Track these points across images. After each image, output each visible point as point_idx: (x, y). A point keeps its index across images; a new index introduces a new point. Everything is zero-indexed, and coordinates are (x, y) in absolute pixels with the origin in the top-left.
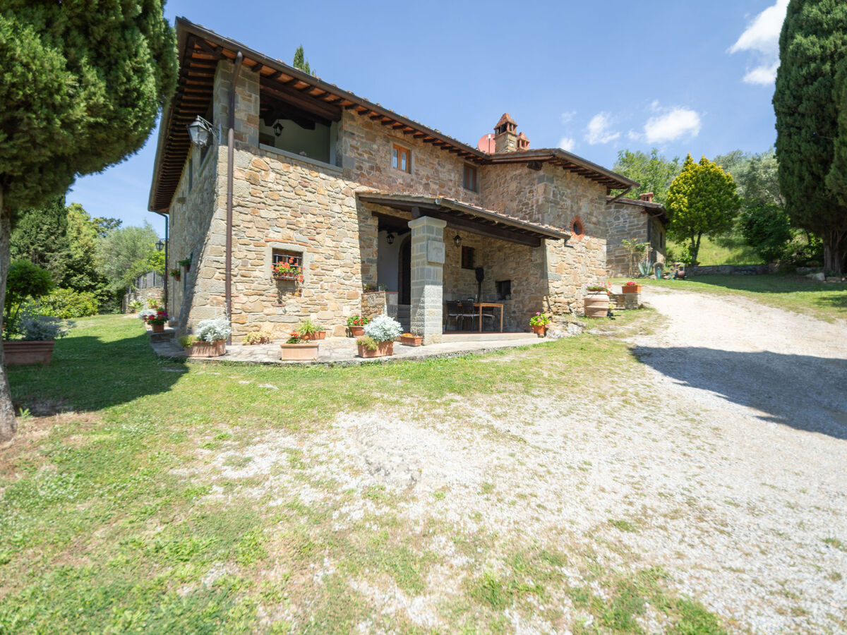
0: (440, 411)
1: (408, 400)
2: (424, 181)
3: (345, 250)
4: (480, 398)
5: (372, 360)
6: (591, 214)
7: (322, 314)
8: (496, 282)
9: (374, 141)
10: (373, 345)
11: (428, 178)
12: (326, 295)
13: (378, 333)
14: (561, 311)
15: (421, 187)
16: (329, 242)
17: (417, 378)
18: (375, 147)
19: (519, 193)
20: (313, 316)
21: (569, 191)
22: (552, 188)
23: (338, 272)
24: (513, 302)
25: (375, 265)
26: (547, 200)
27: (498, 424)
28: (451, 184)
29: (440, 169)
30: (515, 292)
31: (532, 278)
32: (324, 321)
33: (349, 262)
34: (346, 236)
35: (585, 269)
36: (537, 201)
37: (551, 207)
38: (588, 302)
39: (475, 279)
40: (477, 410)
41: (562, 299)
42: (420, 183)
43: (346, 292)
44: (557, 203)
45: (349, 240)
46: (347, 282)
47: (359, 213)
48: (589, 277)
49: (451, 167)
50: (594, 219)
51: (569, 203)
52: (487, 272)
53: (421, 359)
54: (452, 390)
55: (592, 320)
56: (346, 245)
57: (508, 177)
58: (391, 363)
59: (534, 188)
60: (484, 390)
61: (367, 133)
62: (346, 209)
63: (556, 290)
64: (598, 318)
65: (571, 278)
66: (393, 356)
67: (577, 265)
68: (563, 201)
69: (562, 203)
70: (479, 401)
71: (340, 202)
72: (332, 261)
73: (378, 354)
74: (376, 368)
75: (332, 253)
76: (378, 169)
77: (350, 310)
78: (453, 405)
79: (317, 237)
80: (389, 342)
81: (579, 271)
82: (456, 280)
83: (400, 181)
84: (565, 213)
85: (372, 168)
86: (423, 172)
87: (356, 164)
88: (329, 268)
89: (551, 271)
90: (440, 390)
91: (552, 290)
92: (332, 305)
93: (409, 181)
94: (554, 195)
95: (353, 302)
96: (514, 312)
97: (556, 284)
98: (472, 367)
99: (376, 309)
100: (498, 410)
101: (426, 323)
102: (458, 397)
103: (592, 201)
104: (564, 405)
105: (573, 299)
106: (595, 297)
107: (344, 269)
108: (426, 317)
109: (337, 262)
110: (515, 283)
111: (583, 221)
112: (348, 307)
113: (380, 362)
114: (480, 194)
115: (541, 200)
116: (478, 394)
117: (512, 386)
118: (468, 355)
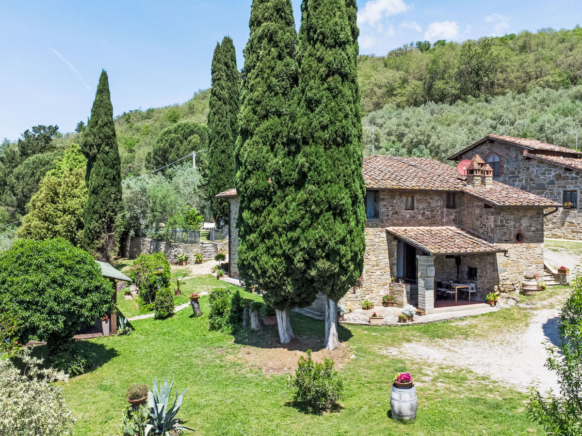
0: (434, 344)
1: (423, 340)
2: (422, 211)
3: (381, 261)
4: (447, 340)
5: (405, 324)
6: (531, 226)
7: (371, 295)
8: (469, 267)
9: (394, 198)
10: (405, 318)
11: (424, 209)
12: (373, 285)
13: (407, 313)
14: (507, 290)
15: (420, 215)
16: (374, 259)
17: (424, 332)
18: (395, 201)
19: (481, 217)
20: (367, 297)
21: (512, 216)
22: (499, 218)
23: (378, 273)
24: (478, 282)
25: (395, 266)
26: (496, 226)
27: (452, 348)
28: (438, 208)
29: (431, 201)
30: (480, 276)
31: (488, 270)
32: (372, 298)
33: (383, 267)
34: (381, 253)
35: (525, 262)
36: (490, 226)
37: (499, 229)
38: (524, 285)
39: (455, 264)
40: (446, 344)
41: (508, 282)
42: (419, 213)
43: (382, 282)
44: (503, 226)
45: (383, 255)
46: (382, 277)
47: (388, 240)
48: (529, 266)
49: (438, 198)
50: (533, 229)
51: (512, 223)
52: (463, 260)
53: (425, 323)
54: (438, 337)
55: (525, 297)
56: (382, 258)
57: (475, 204)
58: (413, 325)
59: (489, 217)
60: (450, 338)
61: (390, 196)
62: (381, 239)
63: (503, 278)
64: (529, 295)
65: (515, 269)
66: (414, 322)
67: (518, 260)
68: (508, 223)
69: (507, 225)
70: (447, 341)
71: (378, 236)
72: (375, 268)
73: (407, 321)
74: (407, 327)
75: (375, 263)
76: (397, 213)
77: (384, 292)
78: (438, 342)
79: (369, 257)
80: (412, 316)
81: (521, 264)
82: (442, 266)
83: (408, 216)
84: (510, 230)
85: (393, 214)
86: (421, 207)
87: (386, 214)
88: (374, 271)
89: (500, 267)
90: (434, 337)
91: (501, 278)
92: (375, 290)
93: (413, 214)
94: (501, 221)
95: (385, 287)
96: (479, 288)
97: (503, 274)
98: (447, 328)
99: (398, 293)
100: (453, 344)
101: (426, 305)
102: (440, 340)
103: (531, 217)
104: (477, 344)
105: (516, 282)
106: (527, 283)
107: (381, 271)
108: (426, 302)
109: (378, 268)
110: (479, 271)
111: (524, 232)
112: (383, 290)
113: (408, 325)
114: (458, 209)
115: (492, 226)
116: (447, 339)
117: (460, 336)
118: (446, 321)
